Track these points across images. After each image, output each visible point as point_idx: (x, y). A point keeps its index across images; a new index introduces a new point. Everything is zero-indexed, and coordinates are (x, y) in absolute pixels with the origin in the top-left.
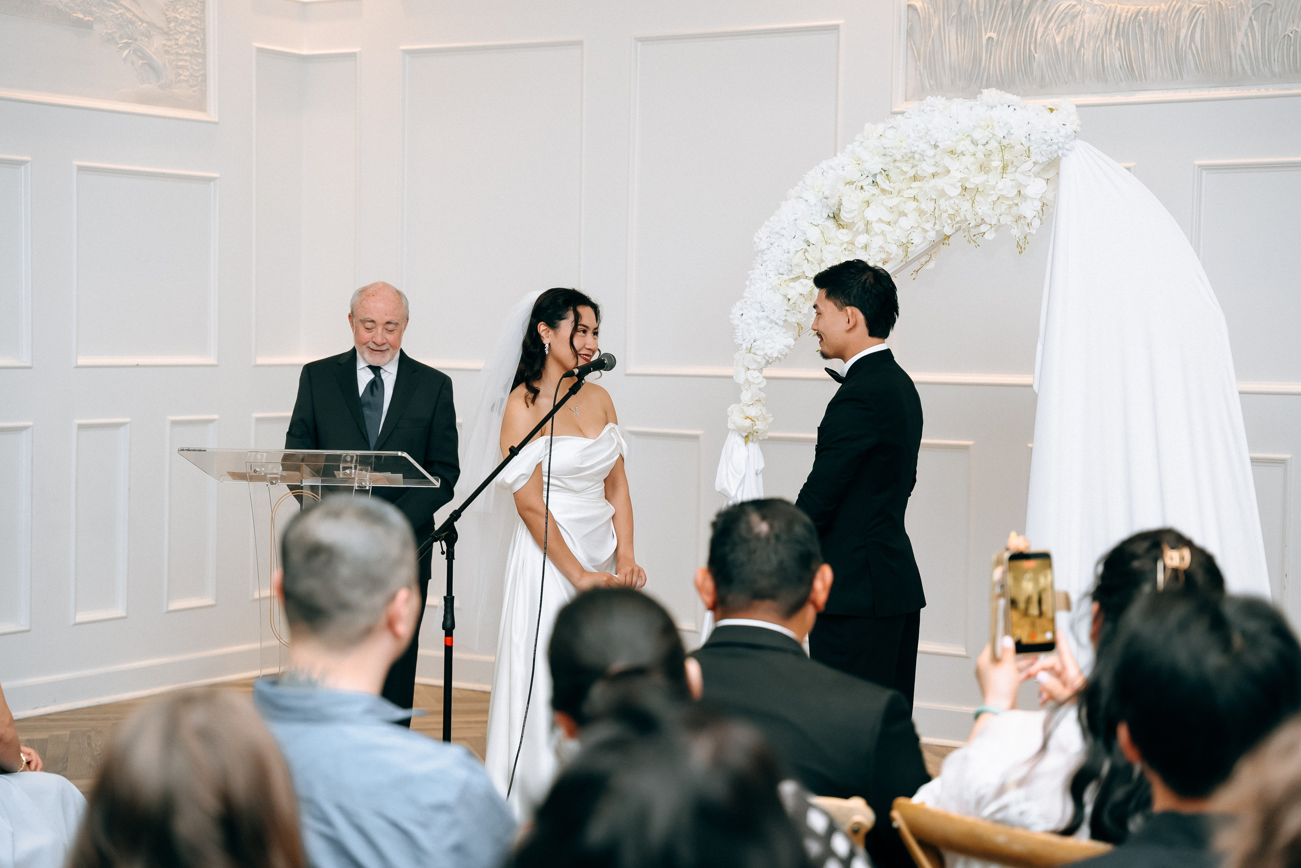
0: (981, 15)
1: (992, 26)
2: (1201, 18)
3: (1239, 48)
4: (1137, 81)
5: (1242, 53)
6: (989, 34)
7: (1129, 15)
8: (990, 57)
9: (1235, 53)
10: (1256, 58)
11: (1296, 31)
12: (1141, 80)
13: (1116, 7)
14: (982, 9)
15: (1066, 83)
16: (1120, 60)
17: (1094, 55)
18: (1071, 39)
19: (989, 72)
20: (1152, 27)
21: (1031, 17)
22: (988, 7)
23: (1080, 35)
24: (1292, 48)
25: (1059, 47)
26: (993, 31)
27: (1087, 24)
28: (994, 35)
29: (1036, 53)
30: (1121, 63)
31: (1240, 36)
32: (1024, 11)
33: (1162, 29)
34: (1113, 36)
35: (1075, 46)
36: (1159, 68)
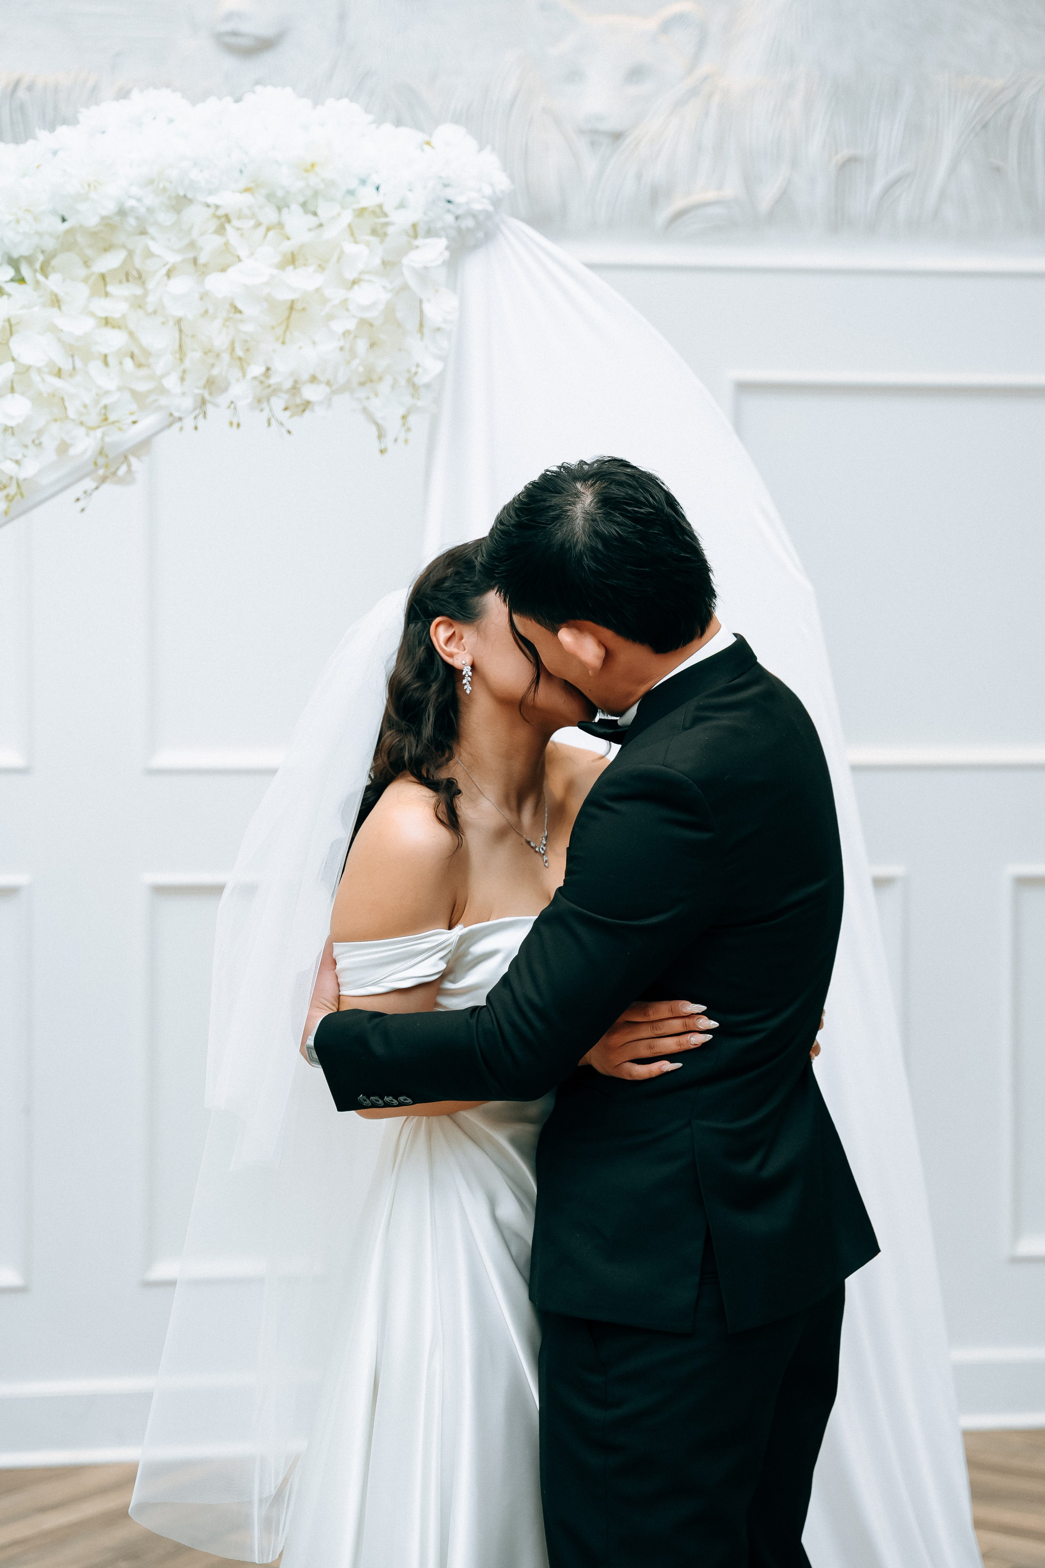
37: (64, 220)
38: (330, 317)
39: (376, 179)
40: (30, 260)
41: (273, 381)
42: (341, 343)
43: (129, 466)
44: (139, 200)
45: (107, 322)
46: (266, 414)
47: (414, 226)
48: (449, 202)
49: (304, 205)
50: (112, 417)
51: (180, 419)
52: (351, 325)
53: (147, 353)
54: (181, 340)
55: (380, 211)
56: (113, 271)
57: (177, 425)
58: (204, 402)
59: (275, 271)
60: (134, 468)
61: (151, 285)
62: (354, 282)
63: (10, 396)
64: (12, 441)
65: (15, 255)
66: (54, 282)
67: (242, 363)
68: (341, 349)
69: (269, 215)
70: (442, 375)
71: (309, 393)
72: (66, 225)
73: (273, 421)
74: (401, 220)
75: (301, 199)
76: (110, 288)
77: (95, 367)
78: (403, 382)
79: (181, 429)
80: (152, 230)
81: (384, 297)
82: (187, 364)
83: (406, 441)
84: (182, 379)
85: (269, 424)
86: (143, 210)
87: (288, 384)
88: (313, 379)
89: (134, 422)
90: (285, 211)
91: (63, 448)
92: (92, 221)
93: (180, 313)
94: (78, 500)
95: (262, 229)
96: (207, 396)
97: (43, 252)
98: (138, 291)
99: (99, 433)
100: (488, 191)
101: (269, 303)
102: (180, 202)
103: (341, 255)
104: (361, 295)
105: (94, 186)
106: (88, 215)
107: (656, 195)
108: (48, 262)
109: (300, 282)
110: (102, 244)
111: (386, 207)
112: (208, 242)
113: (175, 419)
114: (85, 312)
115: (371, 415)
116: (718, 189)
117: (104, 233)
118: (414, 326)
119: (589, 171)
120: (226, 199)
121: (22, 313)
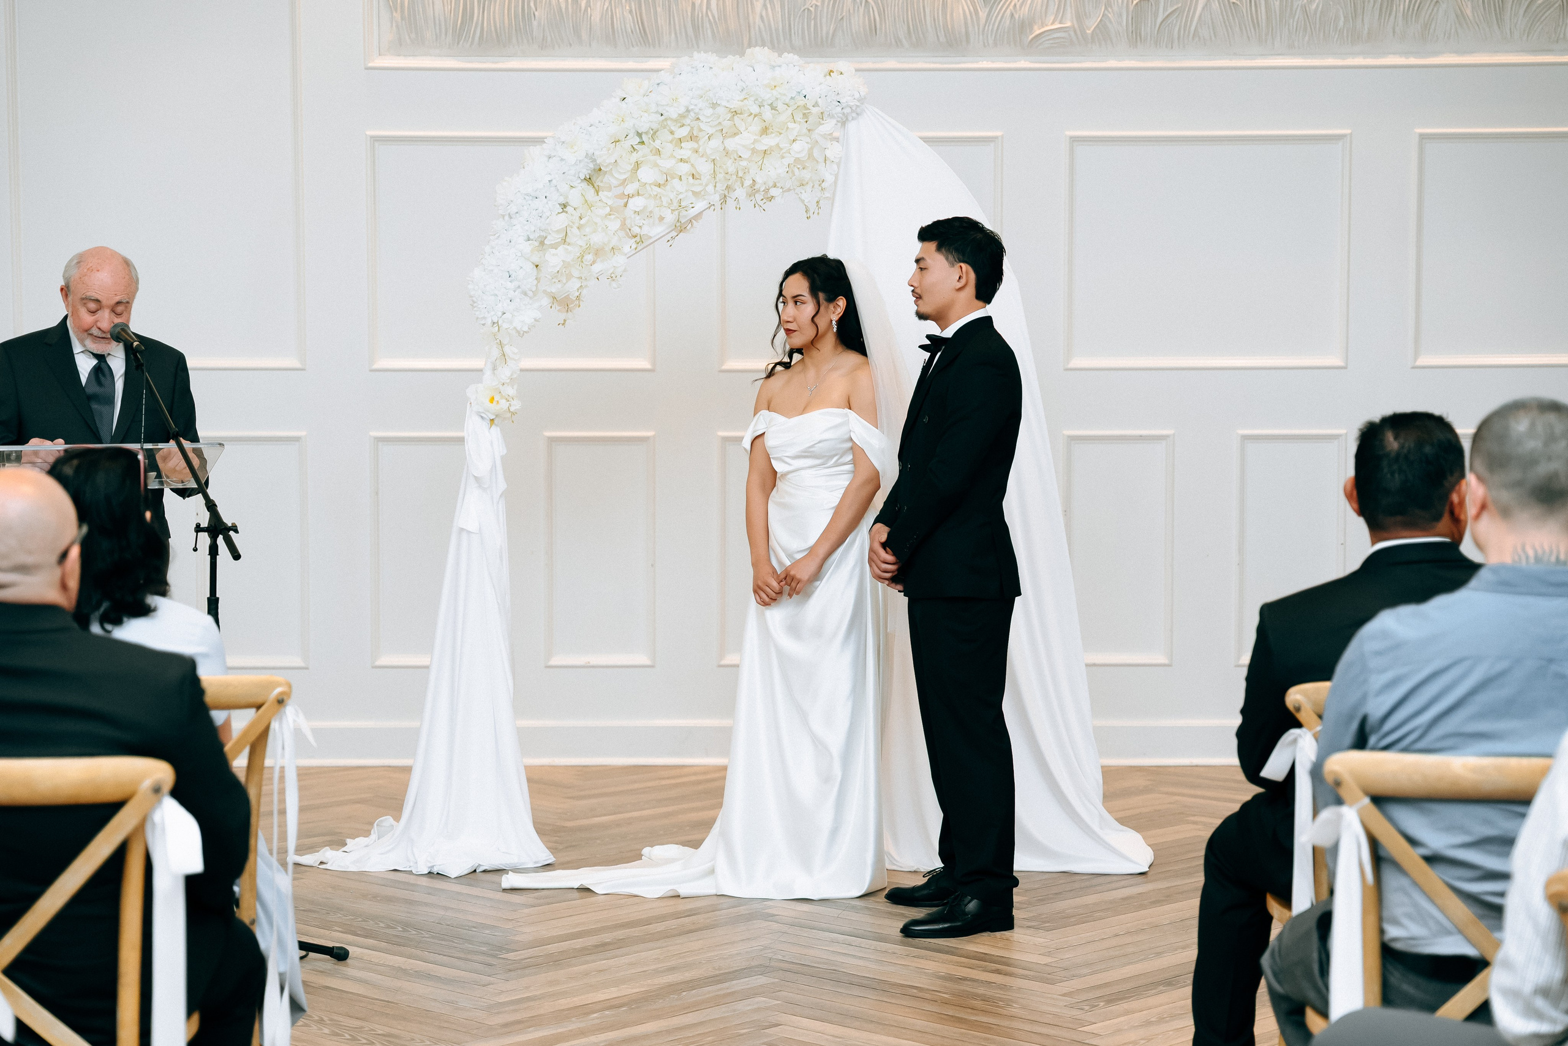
3: (758, 18)
4: (649, 46)
5: (762, 26)
8: (483, 12)
9: (755, 23)
10: (777, 30)
11: (816, 5)
12: (654, 47)
15: (571, 45)
16: (632, 24)
17: (602, 16)
19: (482, 27)
24: (813, 22)
29: (536, 10)
30: (633, 27)
31: (758, 5)
35: (581, 7)
36: (673, 35)
37: (662, 115)
38: (783, 157)
39: (804, 92)
40: (646, 133)
41: (756, 187)
42: (787, 169)
43: (692, 225)
44: (696, 105)
45: (681, 160)
46: (753, 203)
47: (822, 113)
48: (839, 102)
49: (771, 105)
50: (683, 204)
51: (714, 205)
52: (791, 160)
53: (700, 175)
54: (714, 168)
55: (805, 107)
56: (684, 137)
57: (713, 207)
58: (725, 197)
59: (756, 137)
60: (694, 225)
61: (701, 143)
62: (794, 141)
63: (637, 197)
64: (638, 217)
65: (640, 132)
66: (657, 143)
67: (742, 180)
68: (787, 172)
69: (755, 109)
70: (835, 182)
71: (773, 192)
72: (663, 117)
73: (756, 205)
74: (815, 110)
75: (770, 102)
76: (683, 145)
77: (676, 181)
78: (816, 186)
79: (714, 210)
80: (701, 118)
81: (807, 147)
82: (717, 178)
83: (818, 213)
84: (715, 186)
85: (755, 207)
86: (697, 110)
87: (762, 189)
88: (775, 186)
89: (693, 207)
90: (762, 108)
91: (661, 219)
92: (675, 116)
93: (713, 157)
94: (669, 241)
95: (753, 116)
96: (727, 194)
97: (652, 130)
98: (695, 145)
99: (676, 213)
100: (857, 96)
101: (754, 151)
102: (714, 106)
103: (788, 128)
104: (797, 146)
105: (675, 100)
106: (673, 112)
107: (1024, 26)
108: (654, 134)
109: (768, 141)
110: (679, 125)
111: (809, 106)
112: (727, 123)
113: (711, 205)
114: (672, 156)
115: (803, 201)
116: (1060, 23)
117: (680, 120)
118: (821, 160)
119: (983, 15)
120: (735, 105)
121: (643, 159)
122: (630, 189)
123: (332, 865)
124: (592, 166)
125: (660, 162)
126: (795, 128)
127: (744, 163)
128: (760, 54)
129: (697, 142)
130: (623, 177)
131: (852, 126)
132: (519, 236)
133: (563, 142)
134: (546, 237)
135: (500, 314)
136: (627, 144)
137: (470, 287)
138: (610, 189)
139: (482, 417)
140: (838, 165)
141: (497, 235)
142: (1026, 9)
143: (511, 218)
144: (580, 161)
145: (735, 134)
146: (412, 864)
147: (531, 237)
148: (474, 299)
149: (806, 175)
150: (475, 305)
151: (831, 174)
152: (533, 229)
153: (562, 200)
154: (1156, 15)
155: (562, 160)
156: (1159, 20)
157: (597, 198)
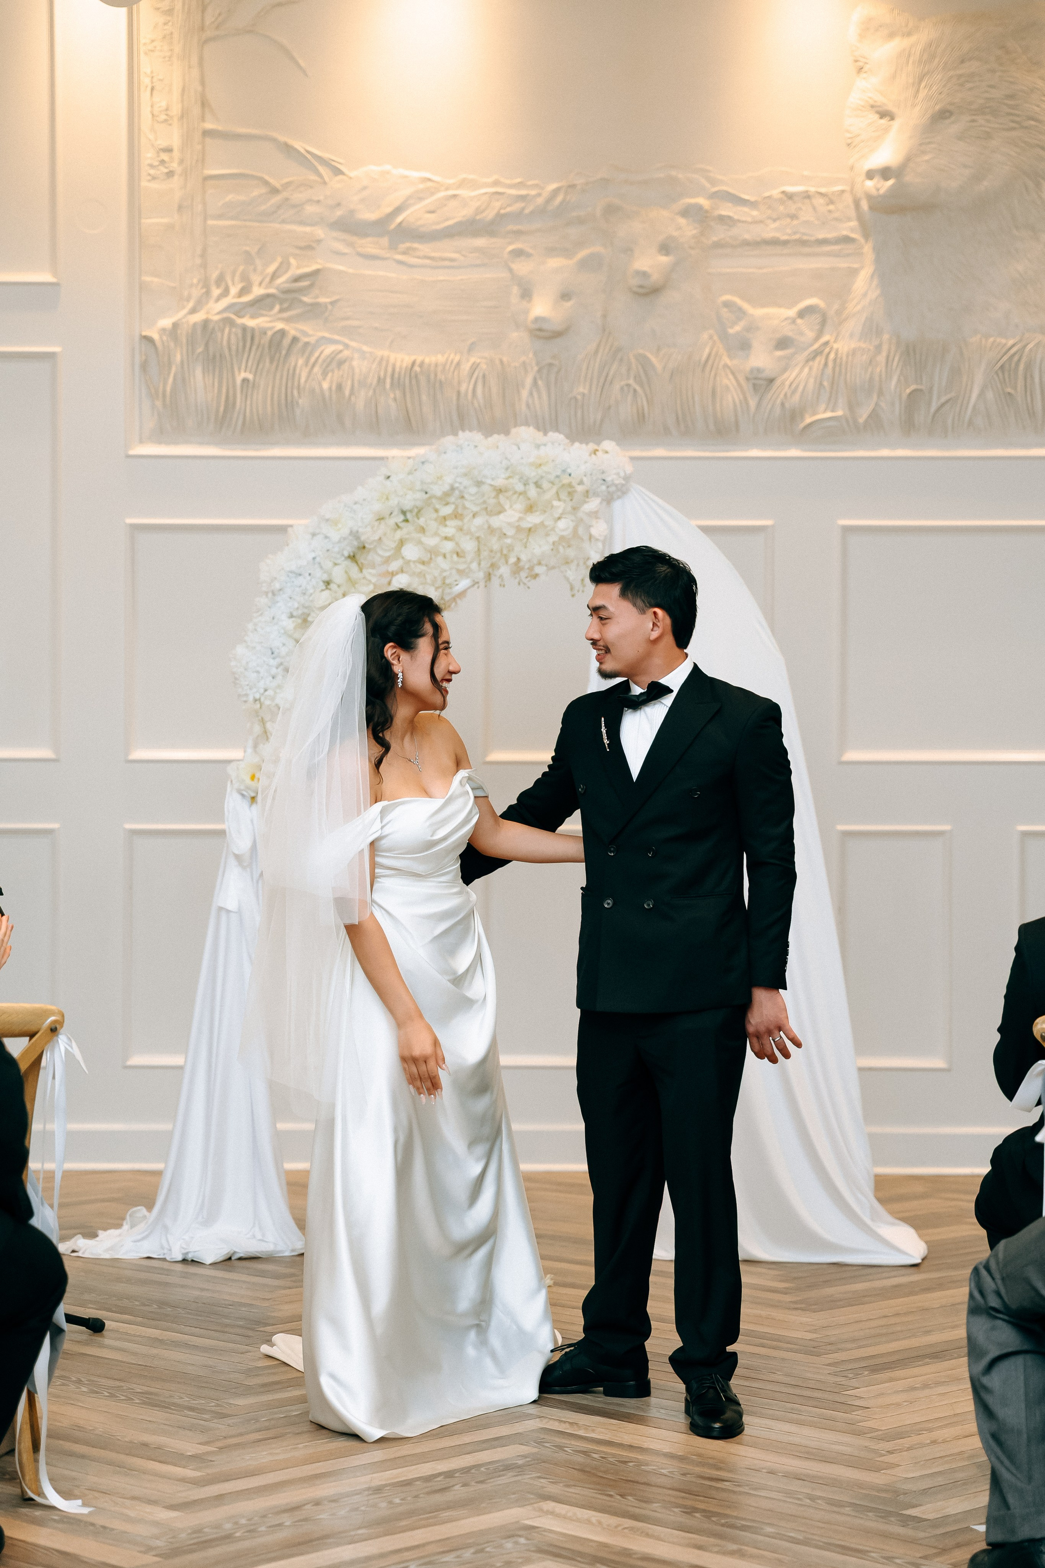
0: (234, 353)
1: (246, 367)
2: (481, 374)
3: (524, 407)
4: (414, 434)
5: (528, 410)
6: (243, 375)
7: (404, 365)
8: (246, 402)
9: (521, 409)
11: (583, 393)
12: (419, 434)
13: (388, 357)
14: (234, 348)
15: (334, 432)
16: (397, 413)
17: (366, 405)
18: (340, 387)
19: (245, 415)
20: (429, 381)
21: (292, 360)
22: (241, 344)
23: (349, 383)
24: (580, 411)
25: (327, 394)
26: (248, 369)
27: (357, 371)
28: (250, 377)
29: (300, 397)
30: (397, 416)
31: (525, 393)
32: (284, 352)
33: (441, 382)
34: (388, 386)
35: (345, 393)
36: (438, 422)
37: (426, 493)
38: (547, 535)
39: (569, 471)
40: (411, 511)
41: (521, 564)
42: (552, 547)
43: (456, 603)
44: (460, 483)
45: (446, 538)
46: (517, 580)
47: (587, 492)
48: (604, 480)
49: (536, 483)
50: (447, 581)
51: (478, 583)
52: (557, 538)
53: (465, 553)
54: (479, 546)
55: (570, 485)
56: (449, 515)
57: (476, 586)
58: (490, 574)
59: (521, 515)
60: (458, 604)
61: (466, 520)
62: (559, 518)
65: (405, 510)
66: (422, 521)
67: (506, 558)
68: (552, 550)
69: (520, 487)
71: (538, 570)
72: (427, 496)
73: (521, 583)
74: (580, 488)
75: (535, 480)
76: (448, 523)
77: (440, 559)
78: (581, 564)
79: (478, 587)
80: (466, 496)
81: (572, 525)
82: (482, 557)
83: (583, 591)
84: (479, 564)
85: (519, 584)
86: (462, 488)
87: (527, 567)
88: (539, 564)
89: (457, 585)
90: (527, 487)
92: (439, 493)
93: (477, 535)
95: (518, 494)
96: (491, 570)
97: (417, 507)
98: (459, 523)
99: (440, 590)
100: (622, 474)
101: (519, 529)
102: (479, 484)
103: (552, 506)
104: (561, 524)
105: (440, 478)
106: (437, 490)
107: (794, 415)
108: (419, 512)
109: (533, 519)
110: (444, 503)
111: (574, 484)
112: (492, 501)
113: (475, 583)
114: (436, 534)
115: (567, 579)
116: (833, 411)
117: (445, 498)
118: (586, 537)
119: (753, 403)
120: (500, 482)
121: (407, 536)
122: (394, 566)
123: (83, 1253)
124: (355, 543)
125: (425, 540)
126: (559, 506)
127: (509, 541)
128: (526, 433)
129: (462, 520)
130: (387, 554)
131: (617, 505)
132: (283, 613)
133: (327, 520)
134: (309, 615)
135: (262, 691)
136: (391, 522)
137: (233, 663)
138: (373, 566)
139: (243, 795)
140: (604, 543)
141: (260, 612)
142: (797, 397)
143: (274, 594)
144: (345, 539)
145: (500, 513)
146: (165, 1251)
147: (295, 614)
148: (237, 676)
149: (571, 553)
150: (238, 682)
151: (596, 552)
152: (296, 605)
153: (325, 577)
154: (929, 404)
155: (326, 537)
156: (933, 409)
157: (360, 575)
